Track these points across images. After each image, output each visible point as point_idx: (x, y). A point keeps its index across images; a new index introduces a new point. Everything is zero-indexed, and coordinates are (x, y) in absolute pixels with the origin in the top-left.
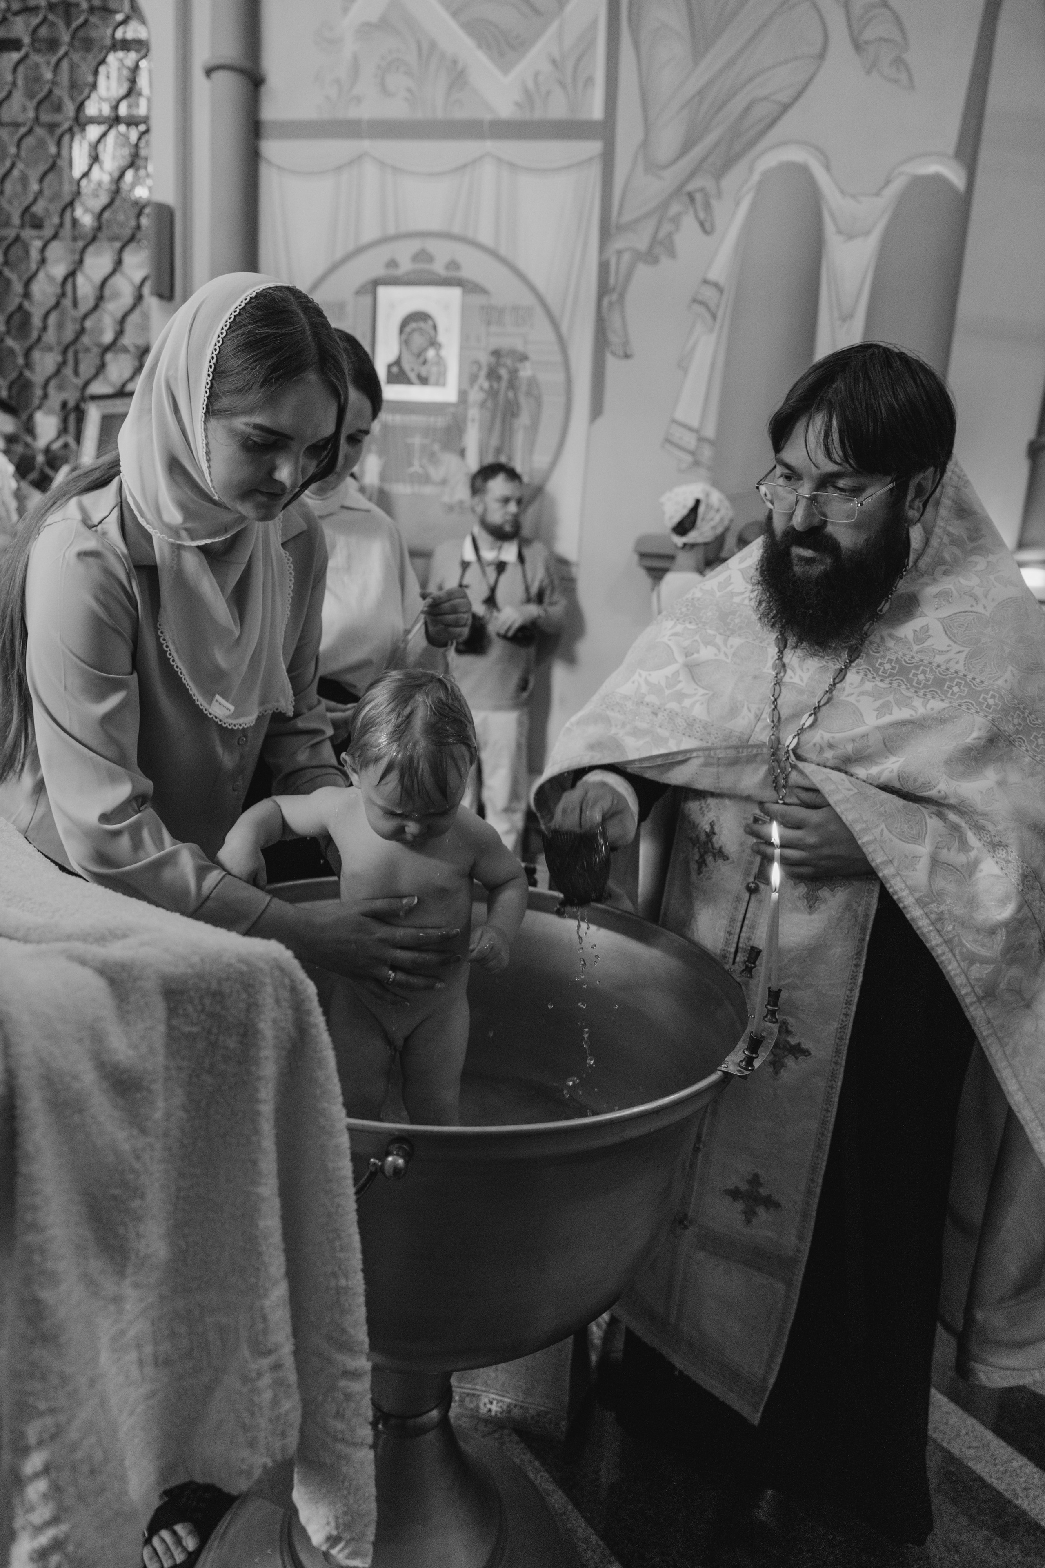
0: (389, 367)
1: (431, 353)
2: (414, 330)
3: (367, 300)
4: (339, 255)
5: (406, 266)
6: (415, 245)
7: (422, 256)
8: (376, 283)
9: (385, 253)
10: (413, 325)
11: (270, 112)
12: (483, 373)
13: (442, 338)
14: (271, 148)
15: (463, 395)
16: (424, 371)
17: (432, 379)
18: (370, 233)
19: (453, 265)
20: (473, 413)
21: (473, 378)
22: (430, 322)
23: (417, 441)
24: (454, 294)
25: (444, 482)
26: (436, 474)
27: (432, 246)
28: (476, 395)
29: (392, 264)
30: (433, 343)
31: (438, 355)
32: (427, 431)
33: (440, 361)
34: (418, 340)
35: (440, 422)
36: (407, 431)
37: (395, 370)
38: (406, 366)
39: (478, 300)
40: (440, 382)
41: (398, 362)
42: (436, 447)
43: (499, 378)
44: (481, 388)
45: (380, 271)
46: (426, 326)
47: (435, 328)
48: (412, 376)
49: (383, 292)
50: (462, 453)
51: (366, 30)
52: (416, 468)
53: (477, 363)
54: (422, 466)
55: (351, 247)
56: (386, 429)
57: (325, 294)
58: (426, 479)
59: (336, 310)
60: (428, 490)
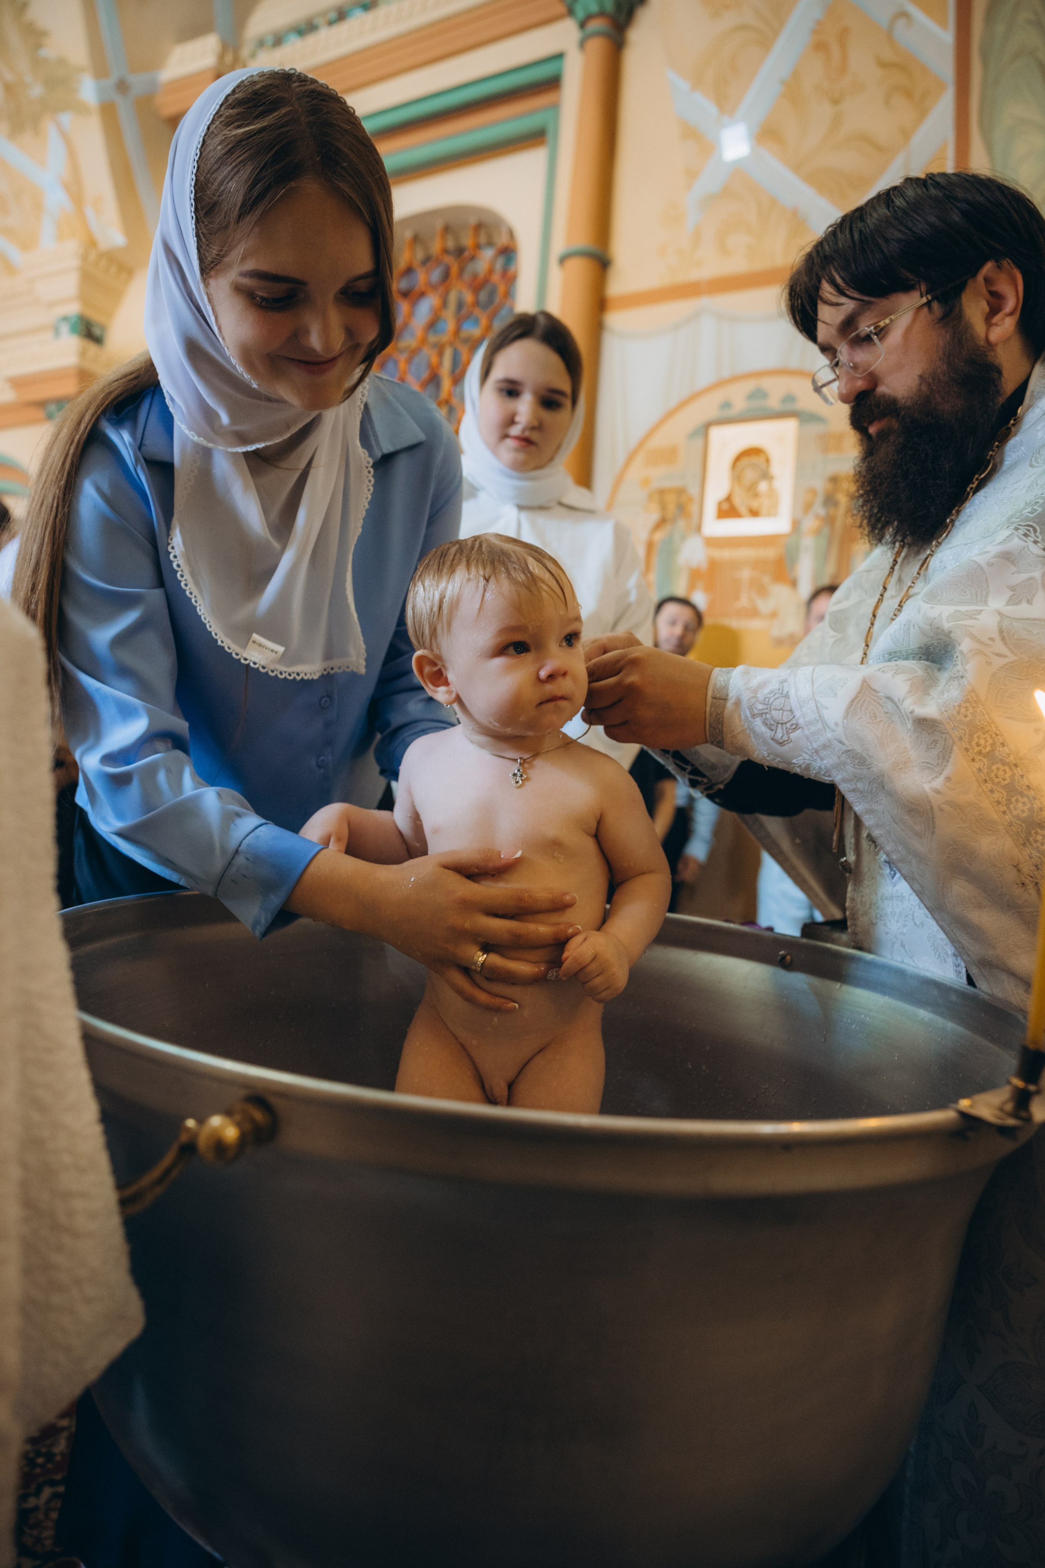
0: (720, 504)
1: (763, 486)
2: (747, 465)
3: (699, 442)
4: (674, 402)
5: (740, 405)
6: (749, 386)
7: (759, 394)
8: (708, 426)
9: (718, 396)
10: (745, 461)
11: (616, 287)
12: (819, 500)
13: (775, 469)
14: (614, 320)
15: (796, 525)
16: (755, 504)
17: (764, 511)
18: (705, 378)
19: (789, 398)
20: (808, 542)
21: (808, 507)
22: (762, 457)
23: (746, 574)
24: (790, 426)
25: (774, 615)
26: (765, 606)
27: (767, 383)
28: (810, 523)
29: (727, 405)
30: (766, 476)
31: (771, 488)
32: (758, 564)
33: (773, 493)
34: (750, 475)
35: (770, 553)
36: (735, 565)
37: (725, 506)
38: (738, 501)
39: (815, 429)
40: (773, 512)
41: (729, 499)
42: (766, 579)
43: (836, 504)
44: (817, 516)
45: (712, 413)
46: (758, 460)
47: (768, 461)
48: (743, 510)
49: (716, 433)
50: (794, 583)
51: (709, 201)
52: (744, 601)
53: (813, 492)
54: (750, 599)
55: (685, 394)
56: (713, 565)
57: (659, 441)
58: (754, 613)
59: (668, 455)
60: (755, 624)
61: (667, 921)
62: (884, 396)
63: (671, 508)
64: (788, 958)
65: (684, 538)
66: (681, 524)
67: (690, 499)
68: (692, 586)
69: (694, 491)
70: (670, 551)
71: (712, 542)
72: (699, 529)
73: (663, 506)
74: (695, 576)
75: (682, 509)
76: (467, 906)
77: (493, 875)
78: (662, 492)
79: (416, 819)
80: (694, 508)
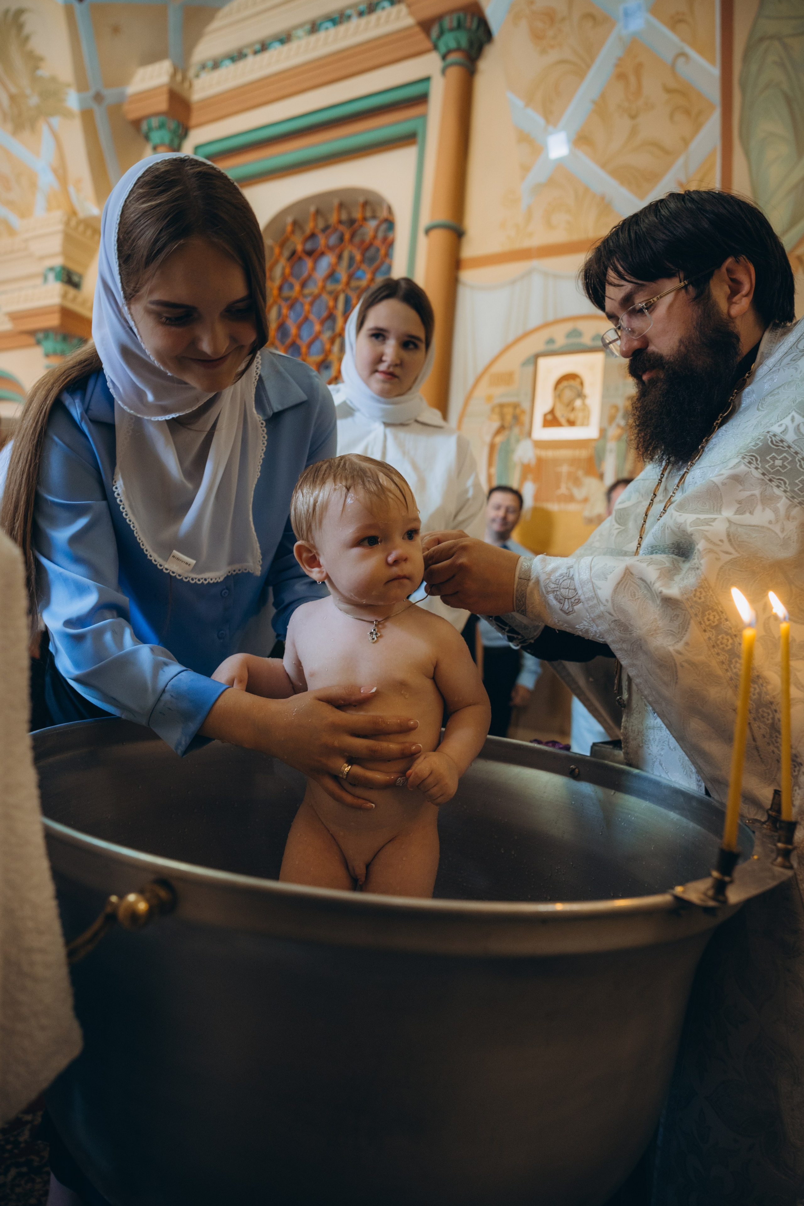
0: (545, 415)
1: (578, 403)
2: (566, 387)
3: (530, 369)
4: (511, 338)
5: (561, 341)
6: (568, 327)
7: (575, 333)
8: (537, 356)
9: (544, 334)
10: (565, 383)
11: (468, 251)
12: (620, 414)
13: (587, 390)
14: (467, 276)
15: (603, 432)
16: (572, 416)
17: (579, 422)
18: (534, 321)
20: (612, 445)
21: (612, 419)
22: (578, 380)
23: (565, 469)
24: (598, 358)
25: (586, 500)
26: (579, 494)
27: (581, 325)
28: (613, 431)
29: (551, 341)
30: (580, 395)
31: (584, 404)
32: (573, 462)
33: (585, 408)
34: (568, 394)
35: (584, 453)
36: (557, 462)
37: (549, 417)
38: (558, 414)
40: (585, 423)
41: (552, 412)
42: (580, 473)
44: (618, 426)
45: (541, 347)
46: (575, 383)
47: (582, 384)
48: (563, 421)
49: (543, 362)
50: (601, 477)
51: (538, 189)
52: (563, 490)
53: (616, 407)
54: (568, 488)
55: (520, 332)
56: (540, 461)
57: (499, 368)
58: (571, 498)
59: (507, 378)
60: (572, 507)
61: (488, 741)
62: (653, 353)
63: (509, 418)
64: (577, 770)
65: (518, 441)
66: (516, 430)
67: (523, 412)
68: (523, 478)
69: (526, 405)
70: (508, 451)
71: (540, 445)
72: (529, 434)
73: (502, 417)
74: (527, 471)
75: (516, 418)
76: (336, 728)
77: (355, 706)
78: (502, 406)
79: (299, 666)
80: (526, 419)
